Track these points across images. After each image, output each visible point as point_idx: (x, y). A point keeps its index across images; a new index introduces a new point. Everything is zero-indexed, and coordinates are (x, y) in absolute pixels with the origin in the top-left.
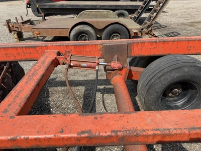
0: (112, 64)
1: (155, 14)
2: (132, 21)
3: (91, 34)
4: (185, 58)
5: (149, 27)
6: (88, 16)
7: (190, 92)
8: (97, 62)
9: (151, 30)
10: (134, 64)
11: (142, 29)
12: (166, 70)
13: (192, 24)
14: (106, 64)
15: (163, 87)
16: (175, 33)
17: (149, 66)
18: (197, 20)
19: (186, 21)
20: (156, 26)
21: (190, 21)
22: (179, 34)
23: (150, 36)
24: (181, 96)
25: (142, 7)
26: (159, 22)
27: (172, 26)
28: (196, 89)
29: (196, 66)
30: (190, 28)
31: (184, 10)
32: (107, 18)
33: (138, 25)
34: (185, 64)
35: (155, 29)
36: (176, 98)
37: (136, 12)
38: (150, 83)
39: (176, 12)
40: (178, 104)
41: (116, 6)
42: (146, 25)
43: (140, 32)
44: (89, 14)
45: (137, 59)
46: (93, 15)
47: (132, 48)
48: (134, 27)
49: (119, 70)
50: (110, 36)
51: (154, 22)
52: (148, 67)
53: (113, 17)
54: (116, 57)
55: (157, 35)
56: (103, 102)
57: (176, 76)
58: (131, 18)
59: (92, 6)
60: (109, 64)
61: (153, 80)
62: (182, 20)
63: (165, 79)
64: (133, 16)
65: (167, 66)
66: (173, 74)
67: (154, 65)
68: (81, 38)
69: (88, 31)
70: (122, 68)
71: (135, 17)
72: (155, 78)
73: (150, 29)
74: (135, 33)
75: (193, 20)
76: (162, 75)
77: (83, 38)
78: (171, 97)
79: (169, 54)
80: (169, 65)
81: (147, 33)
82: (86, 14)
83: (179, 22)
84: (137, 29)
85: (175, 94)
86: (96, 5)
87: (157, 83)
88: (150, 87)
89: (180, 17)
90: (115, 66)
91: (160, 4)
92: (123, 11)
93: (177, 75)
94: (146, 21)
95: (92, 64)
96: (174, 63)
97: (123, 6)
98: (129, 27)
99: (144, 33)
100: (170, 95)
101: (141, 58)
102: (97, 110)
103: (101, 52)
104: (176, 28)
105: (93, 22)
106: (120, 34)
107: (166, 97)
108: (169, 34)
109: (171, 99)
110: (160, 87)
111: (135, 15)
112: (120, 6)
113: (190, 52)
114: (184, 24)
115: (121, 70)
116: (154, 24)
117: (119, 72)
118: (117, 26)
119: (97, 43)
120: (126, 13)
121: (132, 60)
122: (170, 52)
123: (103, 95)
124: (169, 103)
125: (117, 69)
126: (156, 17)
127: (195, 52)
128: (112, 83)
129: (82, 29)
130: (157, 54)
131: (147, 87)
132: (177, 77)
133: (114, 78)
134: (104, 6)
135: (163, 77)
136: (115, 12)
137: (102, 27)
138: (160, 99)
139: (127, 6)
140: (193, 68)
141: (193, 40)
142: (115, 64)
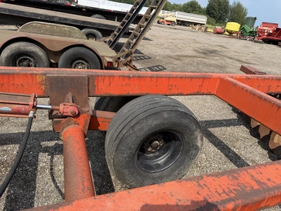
0: (61, 107)
1: (135, 40)
2: (107, 46)
3: (39, 57)
4: (165, 100)
5: (127, 56)
6: (39, 30)
7: (174, 144)
8: (31, 103)
9: (130, 61)
10: (102, 107)
11: (119, 58)
12: (141, 117)
13: (178, 58)
14: (50, 107)
15: (139, 141)
16: (160, 67)
17: (121, 109)
18: (184, 54)
19: (172, 54)
20: (139, 57)
21: (176, 54)
22: (165, 69)
23: (130, 68)
24: (163, 150)
25: (120, 29)
26: (142, 52)
27: (157, 58)
28: (179, 140)
29: (176, 111)
30: (176, 62)
31: (171, 41)
32: (70, 36)
33: (114, 52)
34: (164, 108)
35: (137, 60)
36: (157, 154)
37: (112, 34)
38: (120, 136)
39: (162, 41)
40: (159, 162)
41: (84, 22)
42: (123, 54)
43: (116, 61)
44: (39, 27)
45: (107, 100)
46: (46, 30)
47: (95, 83)
48: (107, 53)
49: (73, 117)
50: (71, 63)
51: (134, 50)
52: (119, 112)
53: (78, 37)
54: (70, 96)
55: (138, 67)
56: (52, 169)
57: (153, 124)
58: (105, 42)
59: (46, 16)
60: (56, 107)
61: (124, 131)
62: (168, 52)
63: (140, 130)
64: (108, 40)
65: (142, 110)
66: (150, 122)
67: (126, 109)
68: (21, 61)
69: (33, 52)
70: (79, 114)
71: (110, 41)
72: (127, 128)
73: (129, 59)
74: (108, 62)
75: (179, 54)
76: (136, 124)
77: (25, 63)
78: (151, 152)
79: (147, 94)
80: (145, 109)
81: (126, 65)
82: (36, 27)
83: (165, 54)
84: (111, 57)
85: (155, 148)
86: (53, 17)
87: (130, 135)
88: (120, 141)
89: (166, 48)
90: (65, 110)
91: (141, 28)
92: (95, 31)
93: (155, 122)
94: (124, 48)
95: (23, 108)
96: (152, 106)
97: (95, 24)
98: (101, 54)
99: (121, 64)
100: (149, 149)
101: (112, 98)
102: (37, 185)
103: (43, 87)
104: (162, 61)
105: (43, 40)
106: (87, 62)
107: (144, 152)
108: (153, 67)
109: (152, 155)
110: (134, 140)
111: (110, 38)
112: (90, 23)
113: (172, 92)
114: (170, 57)
115: (76, 116)
116: (135, 52)
117: (74, 120)
118: (82, 50)
119: (35, 72)
120: (99, 34)
121: (99, 100)
122: (148, 92)
123: (52, 158)
124: (148, 162)
125: (70, 116)
126: (135, 44)
127: (176, 93)
128: (62, 138)
129: (22, 48)
130: (131, 93)
131: (117, 142)
132: (156, 125)
133: (65, 129)
134: (66, 19)
135: (138, 127)
136: (83, 30)
137: (58, 48)
138: (136, 157)
139: (99, 24)
140: (173, 113)
141: (174, 77)
142: (67, 108)
